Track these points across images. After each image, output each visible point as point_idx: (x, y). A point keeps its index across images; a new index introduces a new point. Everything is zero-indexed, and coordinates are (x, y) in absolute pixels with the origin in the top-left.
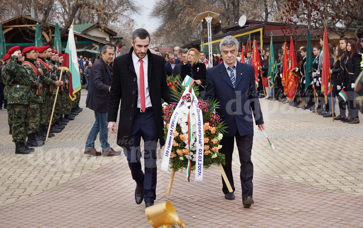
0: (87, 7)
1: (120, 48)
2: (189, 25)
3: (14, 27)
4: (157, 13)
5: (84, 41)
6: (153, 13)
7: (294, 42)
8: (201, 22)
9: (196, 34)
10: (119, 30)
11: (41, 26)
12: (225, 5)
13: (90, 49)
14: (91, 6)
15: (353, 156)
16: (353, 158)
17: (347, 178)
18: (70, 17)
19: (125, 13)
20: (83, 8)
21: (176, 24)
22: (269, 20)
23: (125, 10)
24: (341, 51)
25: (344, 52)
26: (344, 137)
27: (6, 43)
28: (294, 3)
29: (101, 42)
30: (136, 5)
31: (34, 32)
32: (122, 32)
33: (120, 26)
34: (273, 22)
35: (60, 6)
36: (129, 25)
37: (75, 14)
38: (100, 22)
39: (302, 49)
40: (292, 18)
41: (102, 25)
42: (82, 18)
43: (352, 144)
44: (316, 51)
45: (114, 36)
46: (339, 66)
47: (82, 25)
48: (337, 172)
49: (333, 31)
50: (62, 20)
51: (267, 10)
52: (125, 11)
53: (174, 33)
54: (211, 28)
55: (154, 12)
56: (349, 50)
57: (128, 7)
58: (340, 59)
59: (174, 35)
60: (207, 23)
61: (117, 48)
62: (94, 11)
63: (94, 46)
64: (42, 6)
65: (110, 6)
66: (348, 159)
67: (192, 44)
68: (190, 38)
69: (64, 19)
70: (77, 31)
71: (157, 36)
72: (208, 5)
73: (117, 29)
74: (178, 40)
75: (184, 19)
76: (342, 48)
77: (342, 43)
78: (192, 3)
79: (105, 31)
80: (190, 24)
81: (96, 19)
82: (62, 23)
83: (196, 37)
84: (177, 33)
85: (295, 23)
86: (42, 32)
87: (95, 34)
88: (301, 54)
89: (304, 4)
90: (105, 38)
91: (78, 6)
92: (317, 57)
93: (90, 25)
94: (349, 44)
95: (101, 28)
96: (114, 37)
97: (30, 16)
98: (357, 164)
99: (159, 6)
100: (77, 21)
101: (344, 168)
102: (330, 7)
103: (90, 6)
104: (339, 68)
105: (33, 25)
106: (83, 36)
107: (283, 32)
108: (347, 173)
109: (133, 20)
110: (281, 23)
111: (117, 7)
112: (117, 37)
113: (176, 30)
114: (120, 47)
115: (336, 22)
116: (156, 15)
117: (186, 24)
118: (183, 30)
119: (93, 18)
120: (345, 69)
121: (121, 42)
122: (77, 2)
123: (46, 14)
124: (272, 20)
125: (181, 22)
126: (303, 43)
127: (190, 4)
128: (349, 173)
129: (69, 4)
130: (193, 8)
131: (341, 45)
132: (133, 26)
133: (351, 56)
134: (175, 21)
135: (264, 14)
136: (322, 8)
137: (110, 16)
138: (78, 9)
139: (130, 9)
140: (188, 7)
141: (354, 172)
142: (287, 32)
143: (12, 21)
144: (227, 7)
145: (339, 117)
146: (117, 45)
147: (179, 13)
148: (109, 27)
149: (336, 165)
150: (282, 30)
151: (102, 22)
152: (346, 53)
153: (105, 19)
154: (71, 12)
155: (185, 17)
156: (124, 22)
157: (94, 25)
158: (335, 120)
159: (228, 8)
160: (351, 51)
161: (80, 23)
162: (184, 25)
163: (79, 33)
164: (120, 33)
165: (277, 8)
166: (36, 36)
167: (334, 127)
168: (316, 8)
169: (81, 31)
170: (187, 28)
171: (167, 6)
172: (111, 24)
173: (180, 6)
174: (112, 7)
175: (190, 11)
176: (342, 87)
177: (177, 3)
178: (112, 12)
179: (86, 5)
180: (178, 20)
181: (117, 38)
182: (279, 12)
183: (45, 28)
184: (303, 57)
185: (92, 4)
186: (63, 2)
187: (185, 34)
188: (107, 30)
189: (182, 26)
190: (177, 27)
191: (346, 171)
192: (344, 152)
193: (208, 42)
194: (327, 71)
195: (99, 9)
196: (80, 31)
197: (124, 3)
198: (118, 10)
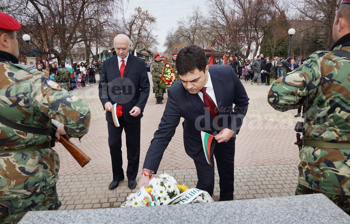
5: (140, 54)
7: (213, 56)
10: (152, 51)
18: (135, 46)
19: (154, 45)
22: (204, 49)
28: (213, 43)
30: (158, 42)
33: (152, 49)
37: (137, 45)
38: (146, 48)
40: (213, 48)
47: (139, 49)
49: (227, 53)
50: (132, 47)
51: (203, 45)
62: (143, 44)
63: (143, 57)
65: (149, 42)
69: (133, 47)
72: (183, 43)
75: (175, 47)
77: (231, 58)
79: (147, 51)
80: (177, 49)
85: (214, 50)
87: (144, 52)
90: (147, 54)
91: (138, 43)
93: (142, 49)
99: (166, 43)
100: (138, 48)
109: (157, 48)
110: (208, 50)
111: (151, 43)
112: (151, 53)
114: (152, 57)
116: (165, 46)
117: (175, 49)
118: (174, 51)
119: (143, 47)
122: (138, 41)
129: (135, 42)
130: (178, 43)
132: (157, 50)
134: (171, 48)
135: (203, 46)
137: (149, 46)
139: (156, 44)
142: (211, 53)
147: (173, 45)
150: (209, 52)
154: (135, 44)
156: (154, 48)
161: (139, 48)
163: (138, 52)
168: (221, 45)
171: (169, 43)
172: (149, 49)
173: (173, 43)
179: (141, 42)
180: (173, 48)
185: (143, 42)
186: (133, 41)
190: (172, 50)
195: (145, 44)
197: (154, 42)
198: (152, 44)
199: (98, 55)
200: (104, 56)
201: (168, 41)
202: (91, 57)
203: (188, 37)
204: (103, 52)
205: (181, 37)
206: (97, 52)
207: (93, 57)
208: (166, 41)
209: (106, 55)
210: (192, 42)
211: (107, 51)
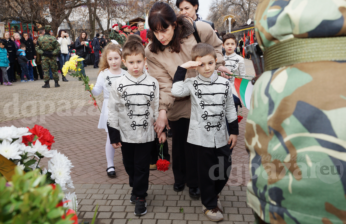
8: (226, 21)
54: (231, 24)
60: (229, 21)
67: (222, 33)
203: (240, 5)
205: (230, 5)
206: (108, 26)
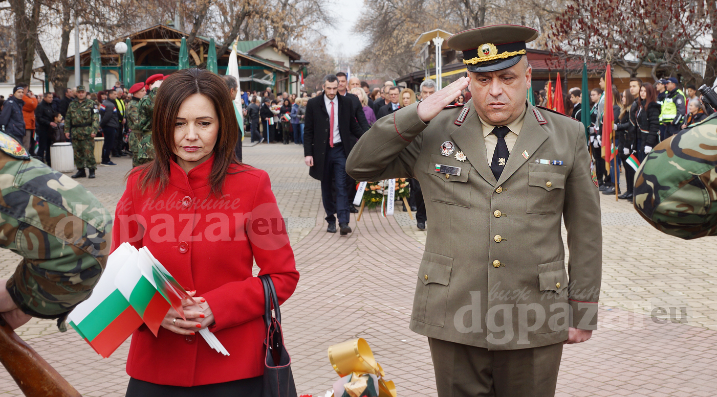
0: (258, 16)
1: (304, 78)
2: (408, 47)
3: (148, 42)
4: (362, 28)
5: (251, 65)
6: (356, 28)
7: (562, 79)
8: (426, 46)
9: (419, 61)
10: (304, 50)
11: (188, 42)
12: (463, 20)
13: (260, 78)
14: (264, 15)
15: (643, 255)
16: (643, 258)
17: (633, 288)
18: (232, 29)
19: (315, 26)
20: (252, 17)
21: (389, 46)
23: (315, 21)
24: (630, 98)
25: (635, 100)
26: (631, 226)
27: (136, 65)
28: (564, 23)
29: (277, 68)
30: (331, 15)
31: (178, 50)
32: (309, 54)
33: (306, 45)
34: (533, 48)
35: (218, 13)
36: (320, 43)
37: (239, 26)
38: (278, 39)
39: (573, 93)
40: (561, 44)
41: (279, 44)
42: (249, 31)
43: (643, 237)
44: (594, 95)
45: (296, 59)
46: (628, 119)
47: (250, 42)
48: (619, 279)
49: (620, 66)
50: (220, 34)
52: (315, 23)
53: (385, 58)
54: (442, 54)
55: (358, 26)
56: (643, 98)
57: (318, 18)
58: (629, 109)
59: (385, 61)
60: (435, 46)
61: (300, 77)
62: (268, 22)
63: (266, 75)
64: (192, 12)
65: (291, 14)
66: (636, 259)
67: (413, 77)
68: (409, 67)
69: (224, 32)
70: (241, 50)
71: (360, 61)
72: (438, 19)
73: (301, 49)
74: (392, 68)
75: (402, 38)
76: (634, 94)
77: (634, 86)
78: (414, 16)
79: (283, 52)
80: (411, 46)
81: (271, 33)
82: (219, 38)
83: (418, 65)
84: (390, 59)
85: (566, 52)
86: (189, 50)
87: (269, 55)
88: (571, 99)
89: (579, 26)
90: (283, 63)
91: (246, 14)
92: (595, 105)
93: (261, 42)
94: (643, 89)
95: (277, 47)
96: (296, 61)
97: (173, 26)
98: (649, 268)
99: (365, 18)
100: (243, 36)
101: (630, 273)
102: (617, 31)
103: (262, 15)
104: (627, 122)
105: (176, 40)
106: (251, 58)
107: (547, 65)
108: (633, 280)
109: (325, 37)
110: (545, 51)
111: (302, 18)
112: (301, 61)
113: (390, 55)
114: (305, 76)
115: (625, 54)
116: (360, 31)
117: (405, 46)
118: (400, 55)
119: (266, 32)
120: (636, 125)
121: (307, 69)
122: (244, 7)
123: (197, 25)
124: (532, 46)
125: (397, 42)
126: (577, 81)
127: (411, 17)
128: (637, 281)
129: (232, 11)
130: (415, 22)
131: (631, 89)
132: (325, 45)
133: (646, 106)
134: (388, 41)
136: (605, 32)
137: (292, 30)
138: (243, 19)
139: (321, 20)
140: (409, 21)
141: (644, 280)
142: (553, 65)
143: (146, 32)
144: (466, 22)
145: (625, 194)
146: (300, 73)
147: (394, 29)
148: (289, 47)
149: (618, 268)
150: (546, 62)
151: (279, 39)
152: (638, 100)
153: (284, 34)
154: (234, 22)
155: (403, 35)
156: (312, 39)
157: (267, 43)
158: (619, 200)
159: (468, 25)
160: (645, 100)
161: (247, 38)
162: (401, 48)
163: (244, 54)
164: (306, 55)
165: (539, 28)
166: (181, 56)
167: (618, 210)
168: (597, 32)
169: (248, 50)
170: (405, 52)
171: (377, 18)
172: (293, 43)
173: (397, 19)
174: (295, 17)
175: (411, 28)
176: (631, 151)
177: (391, 15)
178: (295, 24)
179: (257, 13)
180: (393, 39)
181: (301, 63)
182: (542, 34)
183: (194, 44)
184: (575, 104)
185: (266, 13)
186: (223, 8)
187: (403, 60)
188: (286, 51)
189: (399, 49)
190: (391, 49)
191: (631, 278)
192: (630, 248)
193: (435, 74)
194: (610, 126)
195: (275, 20)
196: (245, 51)
197: (314, 11)
198: (304, 22)
199: (68, 64)
200: (96, 67)
201: (373, 12)
202: (37, 70)
204: (93, 51)
206: (64, 50)
207: (48, 68)
208: (365, 10)
209: (104, 62)
210: (476, 19)
211: (109, 47)
